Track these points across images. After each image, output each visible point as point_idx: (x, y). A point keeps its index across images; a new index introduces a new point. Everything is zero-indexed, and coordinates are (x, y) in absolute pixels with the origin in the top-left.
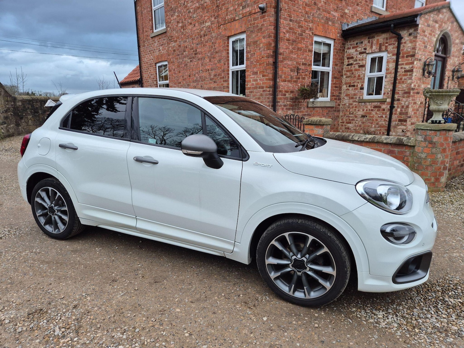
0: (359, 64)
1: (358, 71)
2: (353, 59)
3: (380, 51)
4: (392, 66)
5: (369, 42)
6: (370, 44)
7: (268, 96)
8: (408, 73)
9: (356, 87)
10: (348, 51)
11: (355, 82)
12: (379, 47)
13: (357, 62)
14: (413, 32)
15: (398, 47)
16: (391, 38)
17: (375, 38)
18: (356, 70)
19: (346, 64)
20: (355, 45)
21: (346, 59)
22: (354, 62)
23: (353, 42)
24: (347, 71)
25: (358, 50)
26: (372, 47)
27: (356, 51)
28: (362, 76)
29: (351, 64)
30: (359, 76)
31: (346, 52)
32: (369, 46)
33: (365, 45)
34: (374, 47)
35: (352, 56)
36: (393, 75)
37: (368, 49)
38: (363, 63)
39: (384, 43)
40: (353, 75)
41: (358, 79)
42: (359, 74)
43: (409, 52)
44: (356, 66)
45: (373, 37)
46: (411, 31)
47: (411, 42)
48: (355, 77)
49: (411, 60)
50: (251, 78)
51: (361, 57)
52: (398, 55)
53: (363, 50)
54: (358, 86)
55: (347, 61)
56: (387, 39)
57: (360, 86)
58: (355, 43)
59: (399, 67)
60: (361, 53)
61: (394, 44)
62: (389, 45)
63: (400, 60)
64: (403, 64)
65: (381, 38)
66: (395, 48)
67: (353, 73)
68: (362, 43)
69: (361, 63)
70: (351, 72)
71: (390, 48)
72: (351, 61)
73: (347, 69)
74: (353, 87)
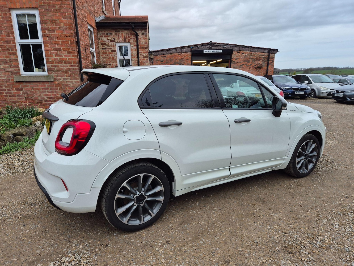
0: (112, 49)
1: (112, 54)
2: (106, 45)
3: (125, 42)
4: (135, 53)
5: (116, 34)
6: (118, 36)
7: (77, 71)
8: (146, 59)
9: (112, 65)
10: (101, 38)
11: (111, 62)
12: (124, 39)
13: (110, 48)
14: (144, 33)
15: (137, 41)
16: (131, 34)
17: (120, 32)
18: (110, 53)
19: (101, 48)
20: (106, 35)
21: (101, 44)
22: (107, 47)
23: (104, 32)
24: (103, 53)
25: (109, 39)
26: (119, 38)
27: (108, 39)
28: (115, 58)
29: (105, 49)
30: (113, 58)
31: (100, 39)
32: (117, 37)
33: (114, 36)
34: (121, 39)
35: (105, 42)
36: (137, 59)
37: (116, 39)
38: (114, 49)
39: (127, 37)
40: (108, 57)
41: (113, 60)
42: (112, 56)
43: (144, 45)
44: (109, 50)
45: (119, 32)
46: (143, 32)
47: (144, 39)
48: (110, 58)
49: (146, 51)
50: (53, 53)
51: (112, 44)
52: (137, 46)
53: (113, 40)
54: (114, 65)
55: (101, 45)
56: (128, 34)
57: (115, 65)
58: (106, 33)
59: (140, 54)
60: (111, 41)
61: (134, 39)
62: (131, 38)
63: (139, 50)
64: (141, 53)
65: (125, 33)
66: (135, 41)
67: (108, 55)
68: (111, 34)
69: (113, 49)
70: (106, 55)
71: (132, 41)
72: (105, 46)
73: (103, 52)
74: (110, 66)
